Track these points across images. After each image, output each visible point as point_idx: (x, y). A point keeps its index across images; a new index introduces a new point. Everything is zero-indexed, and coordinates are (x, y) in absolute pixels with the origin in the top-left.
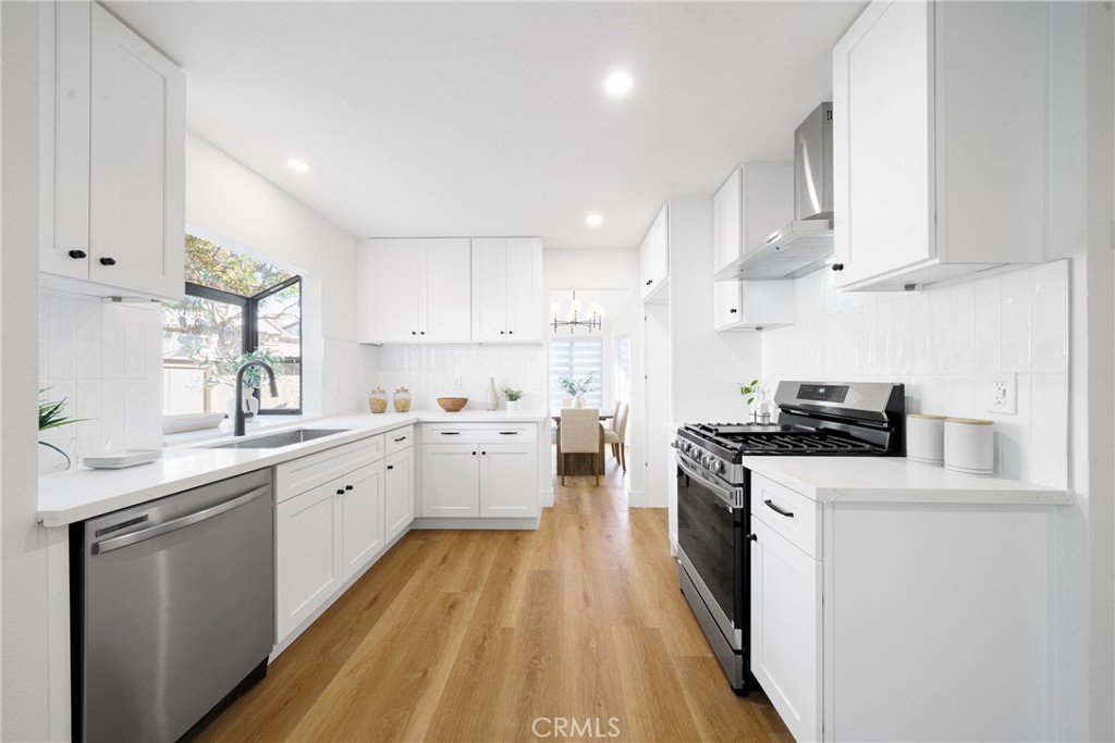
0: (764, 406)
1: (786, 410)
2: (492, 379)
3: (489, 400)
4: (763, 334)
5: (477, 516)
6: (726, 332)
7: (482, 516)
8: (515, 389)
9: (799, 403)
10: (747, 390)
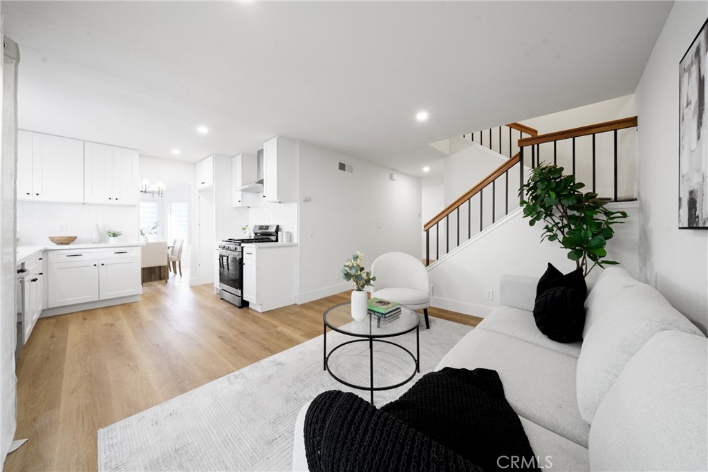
0: (250, 234)
1: (256, 234)
2: (97, 225)
3: (95, 236)
4: (250, 209)
5: (97, 299)
6: (236, 208)
7: (101, 299)
8: (116, 230)
9: (260, 231)
10: (245, 229)
